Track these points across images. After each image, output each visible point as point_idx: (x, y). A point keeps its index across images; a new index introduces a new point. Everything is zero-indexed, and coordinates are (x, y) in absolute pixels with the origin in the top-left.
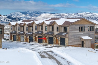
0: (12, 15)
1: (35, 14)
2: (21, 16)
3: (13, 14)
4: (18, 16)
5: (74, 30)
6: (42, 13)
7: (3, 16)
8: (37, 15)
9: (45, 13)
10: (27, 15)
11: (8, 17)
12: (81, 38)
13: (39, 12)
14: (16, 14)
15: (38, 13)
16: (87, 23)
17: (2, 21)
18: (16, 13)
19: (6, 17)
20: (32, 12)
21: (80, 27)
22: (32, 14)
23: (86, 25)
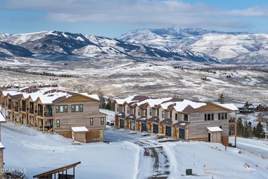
0: (129, 39)
1: (188, 35)
2: (153, 41)
3: (132, 34)
4: (144, 42)
5: (198, 119)
6: (206, 32)
7: (107, 41)
8: (192, 38)
9: (213, 32)
10: (169, 37)
11: (121, 43)
12: (207, 130)
13: (198, 31)
14: (141, 35)
15: (196, 34)
16: (216, 108)
17: (103, 52)
18: (140, 31)
19: (115, 42)
20: (181, 30)
21: (205, 115)
22: (180, 35)
23: (215, 112)
